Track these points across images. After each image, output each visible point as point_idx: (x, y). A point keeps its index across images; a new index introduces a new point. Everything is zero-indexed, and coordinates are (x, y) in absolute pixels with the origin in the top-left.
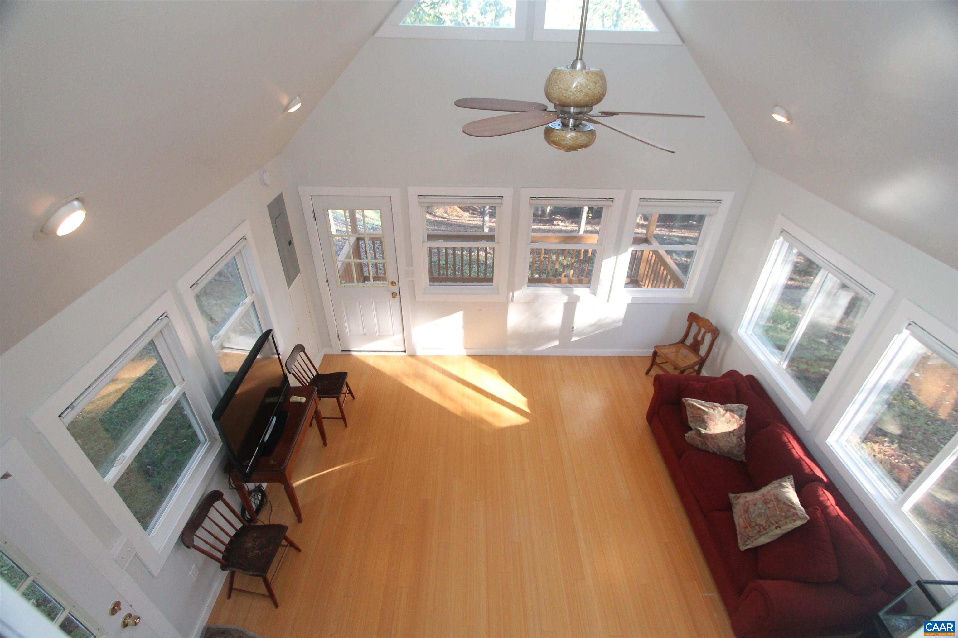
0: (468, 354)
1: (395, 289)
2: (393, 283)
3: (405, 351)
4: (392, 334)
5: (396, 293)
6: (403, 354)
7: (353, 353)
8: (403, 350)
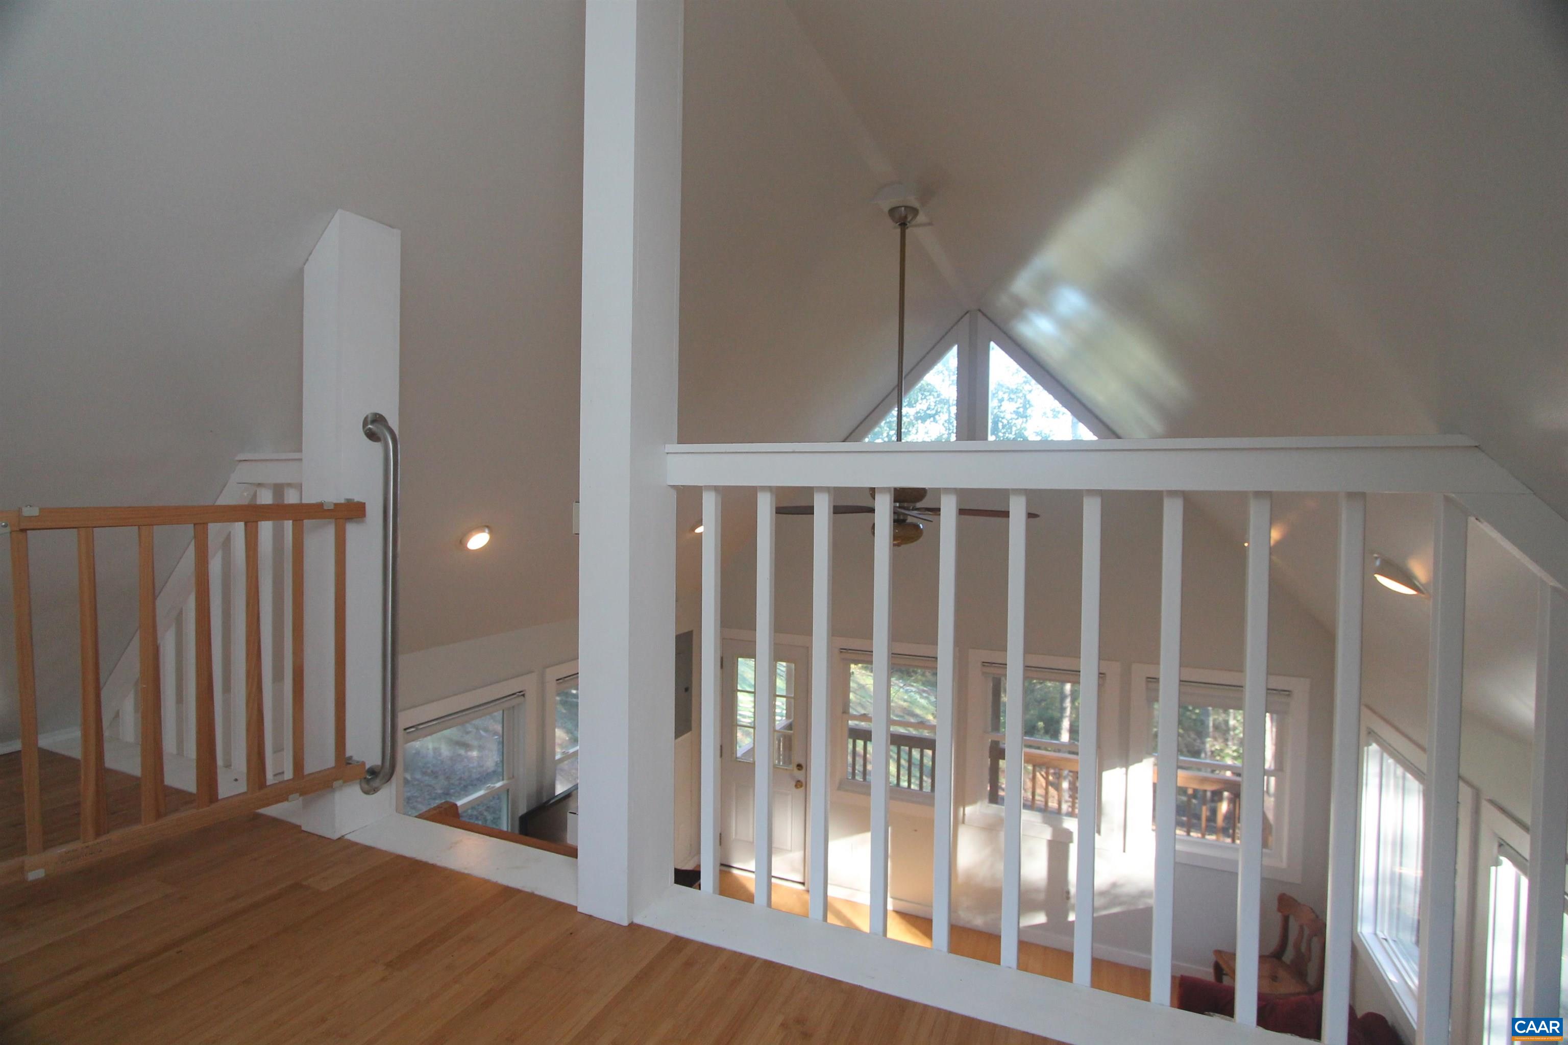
0: (896, 909)
1: (800, 775)
2: (799, 767)
3: (803, 884)
4: (790, 849)
5: (802, 783)
6: (800, 887)
7: (735, 872)
8: (801, 880)
